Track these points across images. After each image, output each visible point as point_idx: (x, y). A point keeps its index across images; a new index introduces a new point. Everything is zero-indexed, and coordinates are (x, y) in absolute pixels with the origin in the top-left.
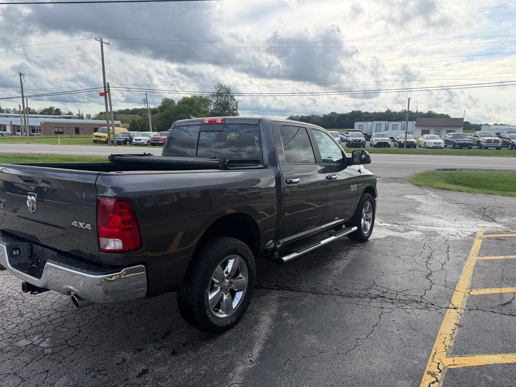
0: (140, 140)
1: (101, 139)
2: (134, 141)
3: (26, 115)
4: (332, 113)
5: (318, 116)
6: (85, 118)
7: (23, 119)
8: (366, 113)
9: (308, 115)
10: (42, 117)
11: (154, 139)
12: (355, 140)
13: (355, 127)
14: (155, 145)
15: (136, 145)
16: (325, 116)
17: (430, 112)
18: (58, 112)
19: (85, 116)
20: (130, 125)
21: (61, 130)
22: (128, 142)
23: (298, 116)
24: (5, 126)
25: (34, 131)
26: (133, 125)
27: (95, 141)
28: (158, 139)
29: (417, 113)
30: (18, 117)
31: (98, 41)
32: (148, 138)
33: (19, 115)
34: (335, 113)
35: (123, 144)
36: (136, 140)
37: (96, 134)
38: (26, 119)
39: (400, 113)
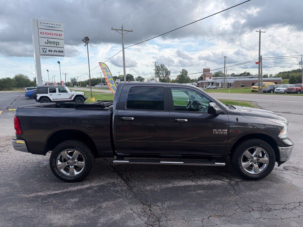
0: (279, 90)
1: (256, 90)
2: (275, 90)
3: (225, 77)
6: (268, 76)
7: (224, 80)
10: (237, 78)
11: (289, 89)
14: (290, 93)
15: (277, 93)
18: (248, 74)
19: (269, 75)
20: (290, 80)
21: (244, 85)
22: (272, 92)
24: (219, 84)
25: (230, 86)
26: (292, 80)
27: (253, 91)
28: (292, 89)
30: (221, 79)
31: (258, 31)
32: (285, 89)
33: (222, 77)
35: (267, 93)
36: (277, 90)
37: (254, 86)
38: (225, 79)
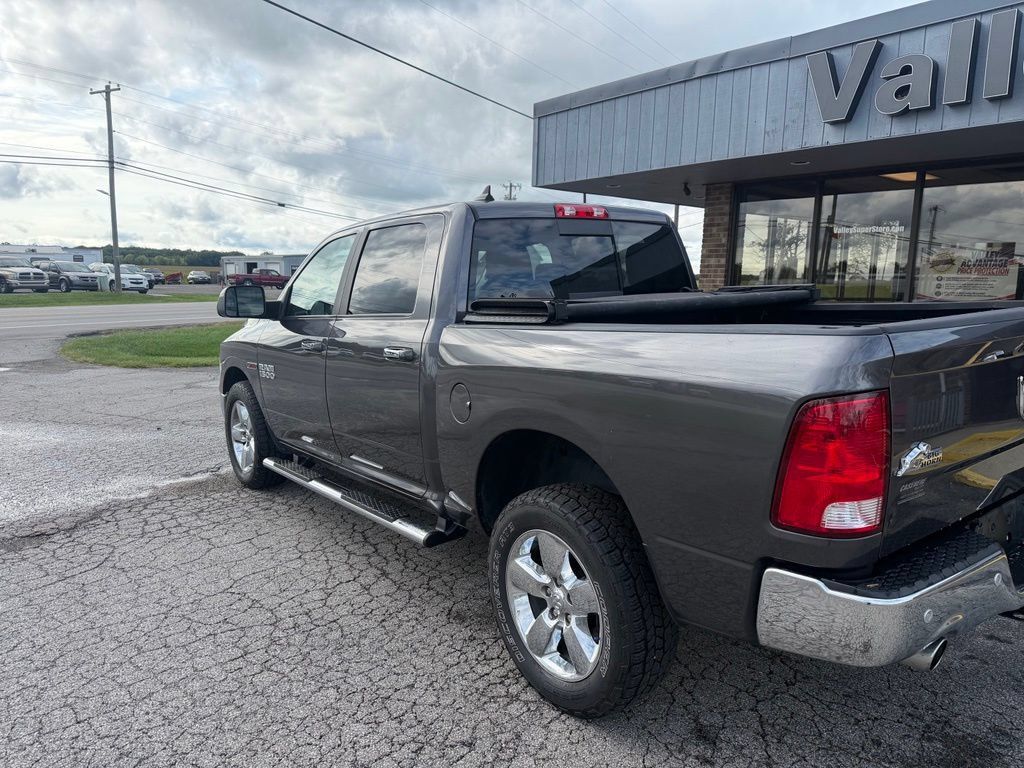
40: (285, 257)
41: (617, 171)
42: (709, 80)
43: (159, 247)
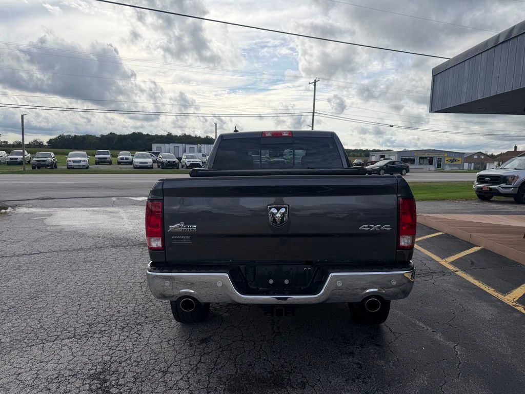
4: (111, 133)
5: (94, 136)
8: (148, 135)
9: (82, 135)
12: (169, 162)
13: (153, 149)
16: (102, 136)
17: (207, 137)
23: (70, 136)
29: (196, 137)
34: (114, 134)
39: (180, 136)
40: (398, 152)
41: (463, 102)
42: (506, 44)
43: (353, 148)
